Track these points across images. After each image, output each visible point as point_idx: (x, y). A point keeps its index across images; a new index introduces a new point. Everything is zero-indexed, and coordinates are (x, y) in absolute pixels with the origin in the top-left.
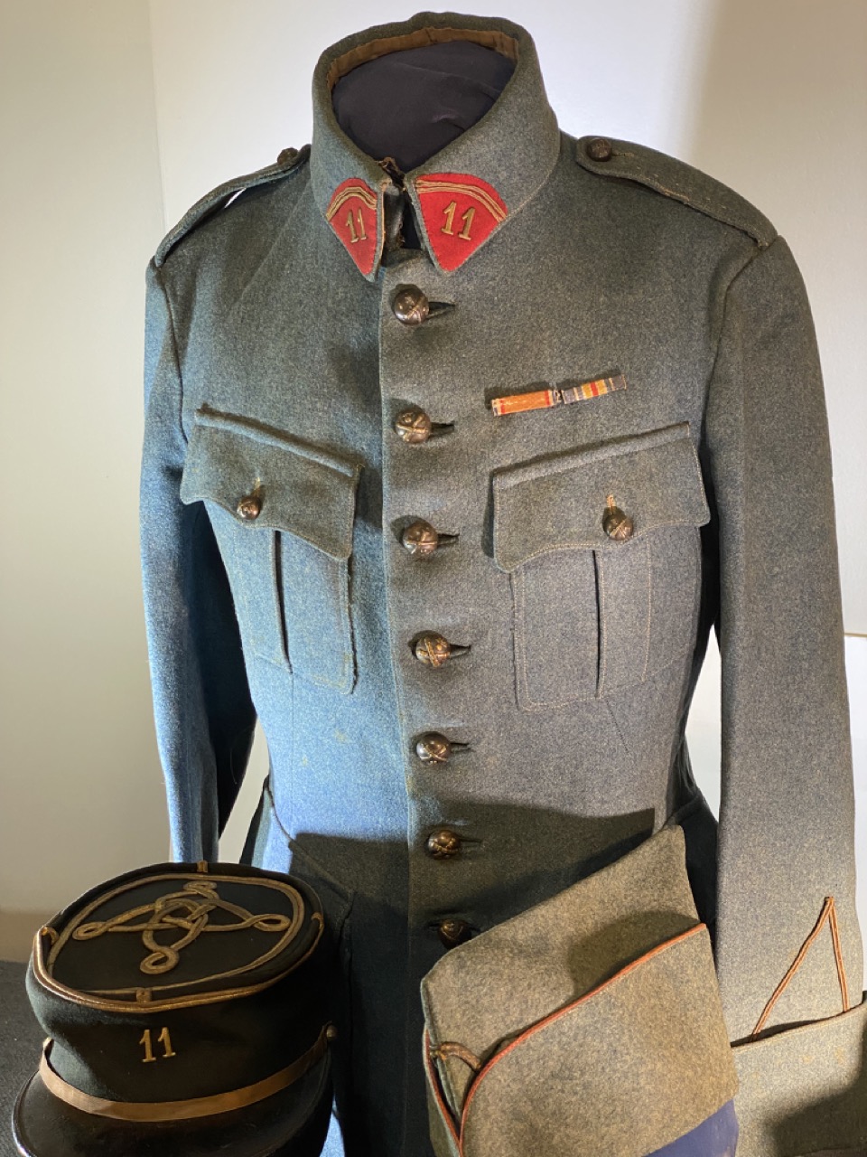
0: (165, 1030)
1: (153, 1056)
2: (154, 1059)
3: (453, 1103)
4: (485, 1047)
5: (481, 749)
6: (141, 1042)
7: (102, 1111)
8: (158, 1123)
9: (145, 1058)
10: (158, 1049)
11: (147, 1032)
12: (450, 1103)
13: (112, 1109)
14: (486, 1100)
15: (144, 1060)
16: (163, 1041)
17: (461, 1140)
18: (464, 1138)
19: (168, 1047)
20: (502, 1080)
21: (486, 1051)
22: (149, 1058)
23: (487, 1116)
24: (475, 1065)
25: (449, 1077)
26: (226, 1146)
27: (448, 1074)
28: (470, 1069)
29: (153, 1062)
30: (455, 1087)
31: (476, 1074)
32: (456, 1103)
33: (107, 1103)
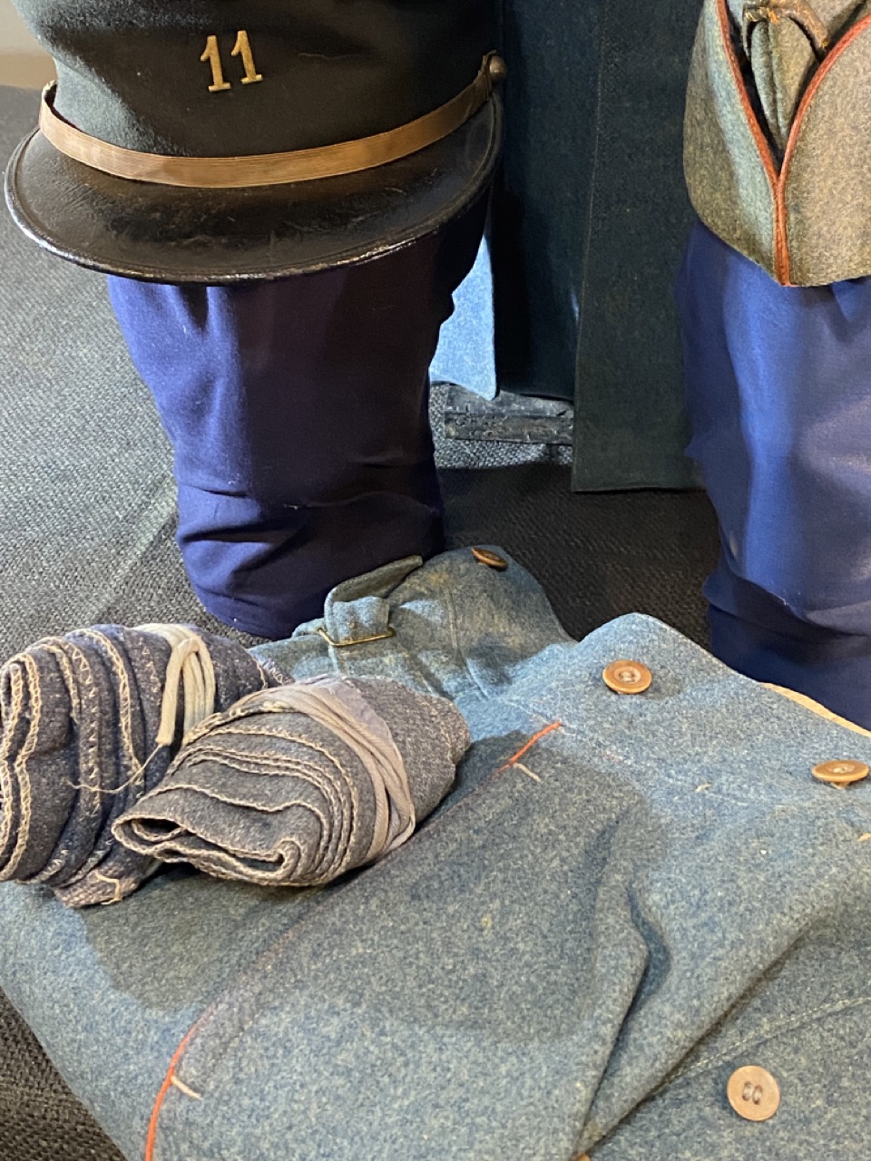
0: (242, 35)
1: (225, 80)
2: (227, 86)
3: (775, 111)
4: (838, 10)
6: (203, 58)
7: (149, 174)
8: (244, 189)
9: (212, 84)
10: (233, 68)
11: (212, 40)
12: (767, 113)
13: (167, 169)
14: (833, 104)
15: (211, 88)
16: (240, 54)
17: (782, 177)
18: (788, 172)
19: (249, 66)
20: (861, 71)
21: (839, 17)
22: (218, 84)
23: (831, 133)
24: (821, 43)
25: (775, 62)
26: (360, 219)
27: (775, 54)
28: (810, 49)
29: (226, 90)
30: (782, 80)
31: (819, 57)
32: (780, 109)
33: (154, 161)
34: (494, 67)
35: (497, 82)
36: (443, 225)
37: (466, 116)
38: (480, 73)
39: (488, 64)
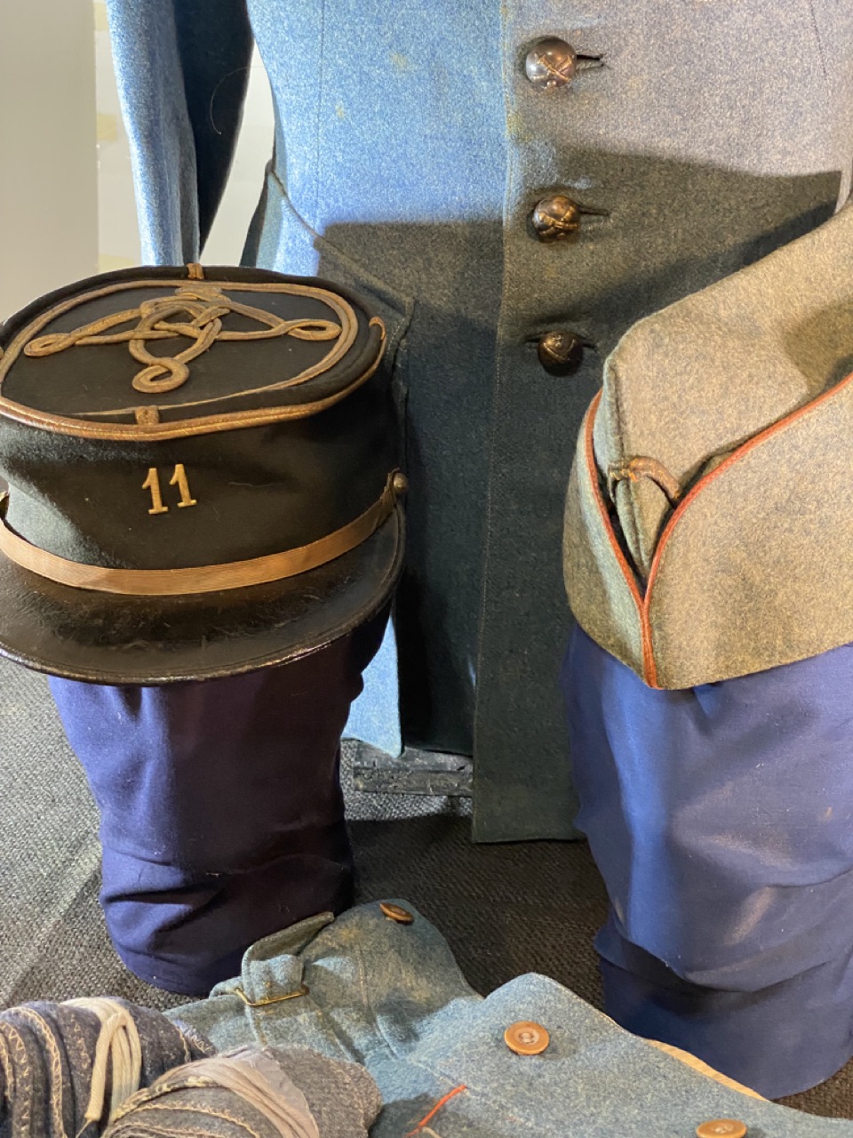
0: (179, 468)
1: (164, 504)
2: (165, 509)
3: (638, 548)
4: (687, 467)
5: (620, 64)
6: (144, 486)
7: (95, 583)
8: (178, 596)
9: (152, 507)
10: (170, 495)
11: (153, 471)
12: (632, 548)
13: (109, 580)
14: (686, 543)
15: (151, 511)
16: (177, 483)
17: (646, 601)
18: (651, 597)
19: (185, 491)
20: (709, 515)
21: (688, 472)
22: (158, 507)
23: (686, 566)
24: (673, 493)
25: (636, 510)
26: (282, 624)
27: (636, 505)
28: (665, 499)
29: (164, 513)
30: (643, 525)
31: (673, 505)
32: (642, 548)
33: (99, 572)
34: (398, 482)
35: (402, 497)
36: (354, 629)
37: (374, 527)
38: (386, 489)
39: (393, 480)
